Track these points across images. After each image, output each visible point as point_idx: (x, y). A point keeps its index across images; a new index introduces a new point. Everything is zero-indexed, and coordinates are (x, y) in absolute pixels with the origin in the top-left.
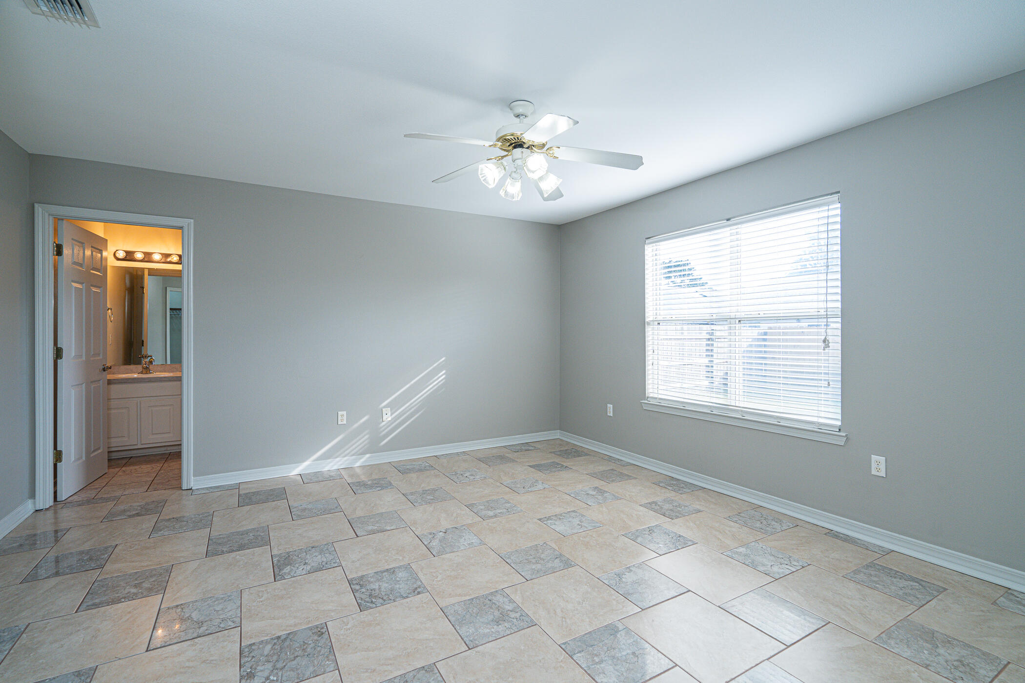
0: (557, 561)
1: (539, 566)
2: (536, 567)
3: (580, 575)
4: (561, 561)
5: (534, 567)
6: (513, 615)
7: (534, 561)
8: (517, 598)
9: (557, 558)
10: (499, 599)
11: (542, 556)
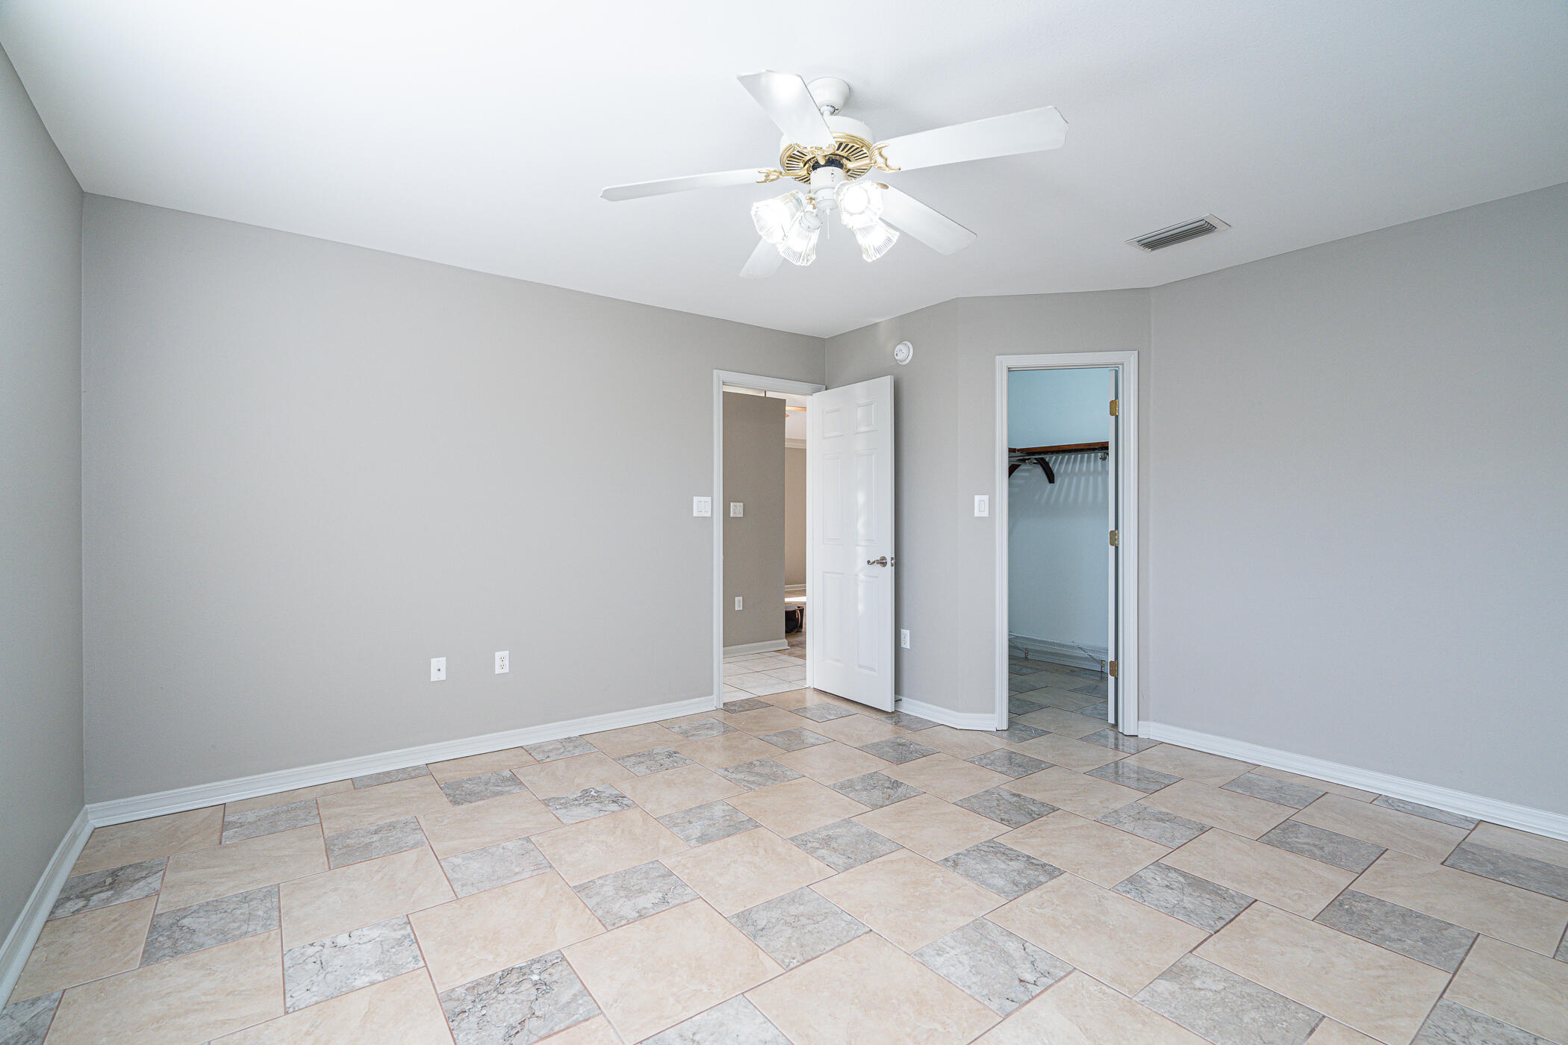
0: (762, 923)
1: (793, 910)
2: (796, 909)
3: (726, 899)
4: (754, 923)
5: (802, 907)
6: (815, 845)
7: (803, 920)
8: (815, 863)
9: (762, 930)
10: (841, 861)
11: (789, 932)
